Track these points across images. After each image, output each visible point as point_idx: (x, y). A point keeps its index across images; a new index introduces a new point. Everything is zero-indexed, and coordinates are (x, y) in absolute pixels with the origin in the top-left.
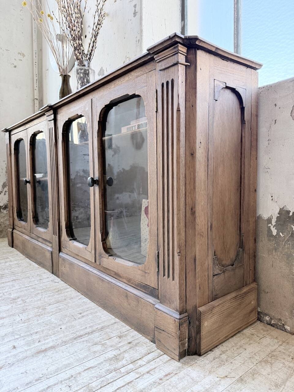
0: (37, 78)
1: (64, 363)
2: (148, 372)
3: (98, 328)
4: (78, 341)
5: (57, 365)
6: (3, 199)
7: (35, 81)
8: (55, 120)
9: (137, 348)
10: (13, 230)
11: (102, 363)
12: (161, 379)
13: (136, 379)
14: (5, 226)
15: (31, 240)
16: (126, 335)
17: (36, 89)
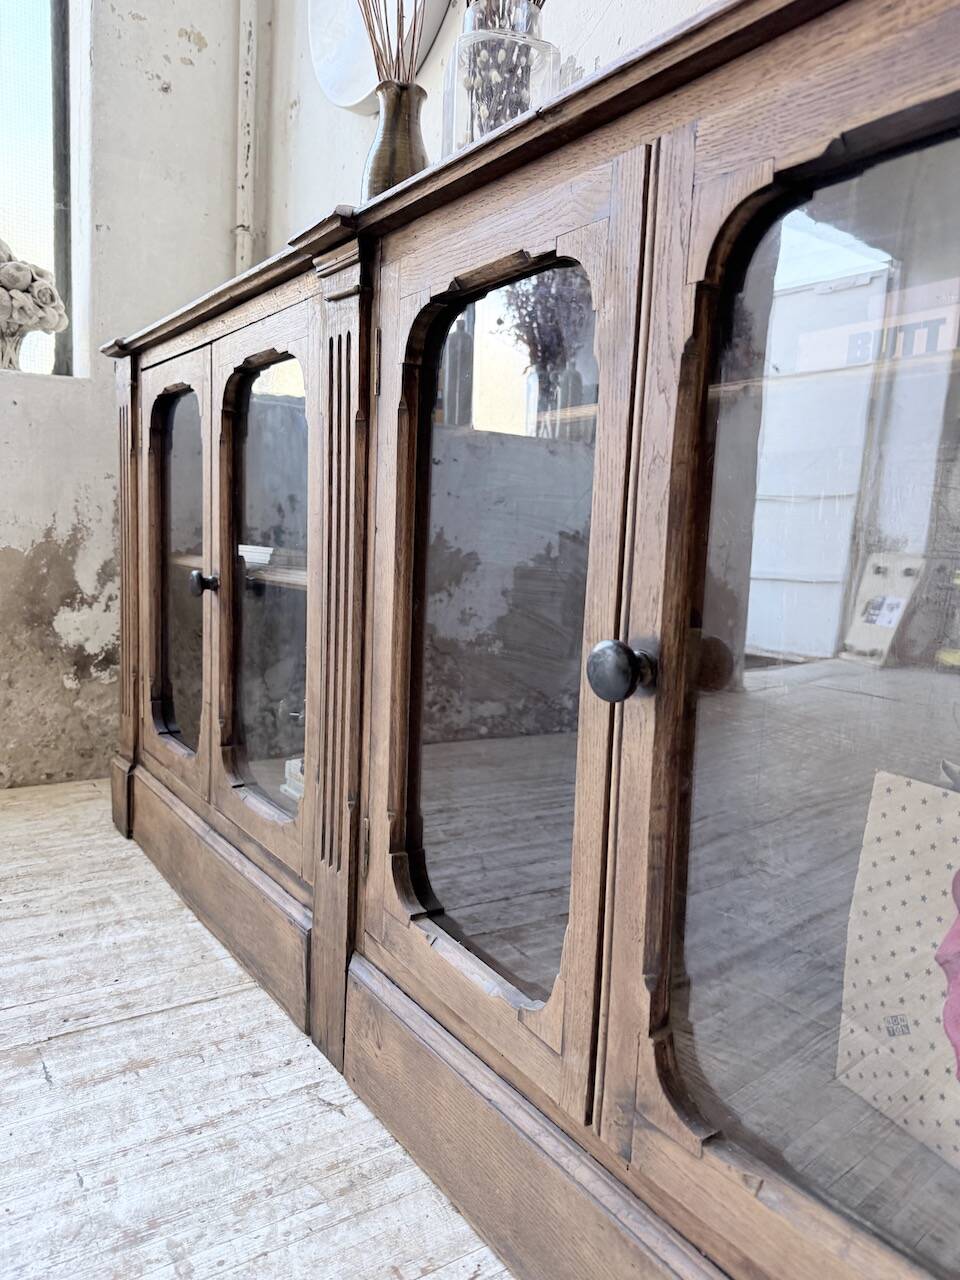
0: (249, 139)
6: (98, 628)
7: (242, 151)
8: (367, 295)
10: (132, 768)
14: (105, 734)
15: (208, 839)
17: (243, 187)
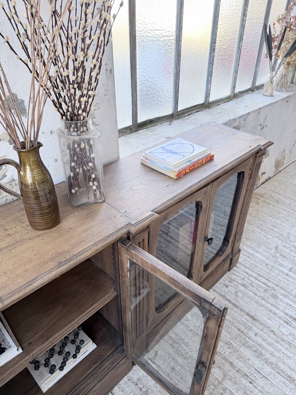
1: (256, 305)
2: (247, 273)
3: (223, 298)
4: (238, 304)
5: (259, 307)
9: (233, 279)
11: (249, 290)
12: (249, 269)
13: (253, 277)
16: (224, 284)
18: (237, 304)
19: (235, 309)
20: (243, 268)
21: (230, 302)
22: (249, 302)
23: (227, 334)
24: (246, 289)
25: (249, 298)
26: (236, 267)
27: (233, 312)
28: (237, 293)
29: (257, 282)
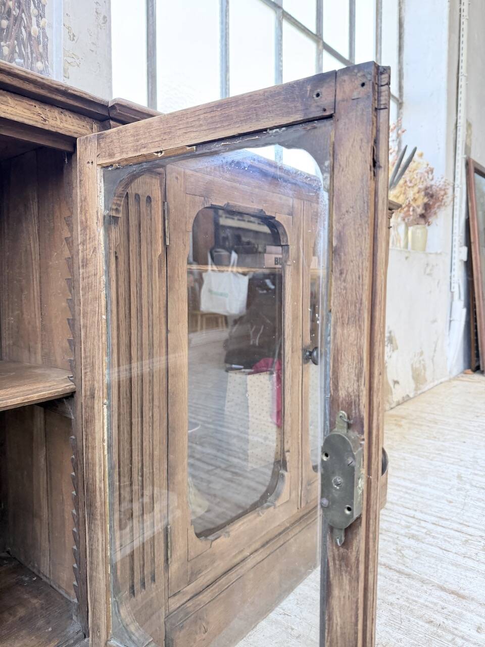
1: (455, 569)
2: (414, 517)
4: (410, 571)
5: (463, 573)
11: (428, 544)
12: (416, 511)
13: (428, 522)
18: (407, 570)
19: (407, 580)
20: (401, 509)
21: (391, 569)
22: (437, 565)
23: (402, 637)
24: (421, 543)
25: (433, 557)
26: (386, 509)
27: (404, 588)
28: (403, 552)
29: (439, 529)
